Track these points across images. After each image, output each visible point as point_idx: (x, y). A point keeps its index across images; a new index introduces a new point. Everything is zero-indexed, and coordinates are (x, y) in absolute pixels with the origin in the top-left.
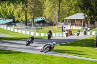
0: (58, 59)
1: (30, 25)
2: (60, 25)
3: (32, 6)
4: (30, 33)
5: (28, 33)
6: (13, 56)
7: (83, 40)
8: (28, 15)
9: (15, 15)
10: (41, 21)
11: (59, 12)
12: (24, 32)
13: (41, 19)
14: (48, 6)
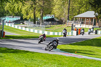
0: (68, 59)
1: (39, 23)
2: (70, 23)
3: (40, 3)
4: (38, 32)
5: (36, 31)
6: (20, 55)
7: (93, 40)
8: (36, 12)
9: (23, 12)
10: (50, 19)
11: (69, 9)
12: (32, 30)
13: (49, 17)
14: (57, 3)
